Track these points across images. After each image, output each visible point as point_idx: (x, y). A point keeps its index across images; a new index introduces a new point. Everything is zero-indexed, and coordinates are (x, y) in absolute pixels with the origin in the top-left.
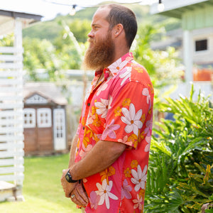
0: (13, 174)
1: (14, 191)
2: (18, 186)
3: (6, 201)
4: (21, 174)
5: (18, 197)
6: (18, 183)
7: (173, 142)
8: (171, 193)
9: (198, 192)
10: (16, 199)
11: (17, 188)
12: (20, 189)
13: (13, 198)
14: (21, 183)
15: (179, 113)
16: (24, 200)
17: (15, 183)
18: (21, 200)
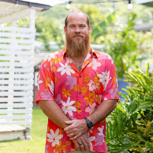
0: (24, 120)
1: (25, 132)
2: (27, 128)
3: (18, 139)
4: (30, 120)
5: (27, 137)
6: (28, 127)
7: (129, 104)
8: (125, 139)
9: (142, 140)
10: (26, 138)
11: (27, 130)
12: (29, 131)
13: (24, 137)
14: (30, 127)
15: (137, 83)
16: (31, 139)
17: (26, 126)
18: (29, 139)
